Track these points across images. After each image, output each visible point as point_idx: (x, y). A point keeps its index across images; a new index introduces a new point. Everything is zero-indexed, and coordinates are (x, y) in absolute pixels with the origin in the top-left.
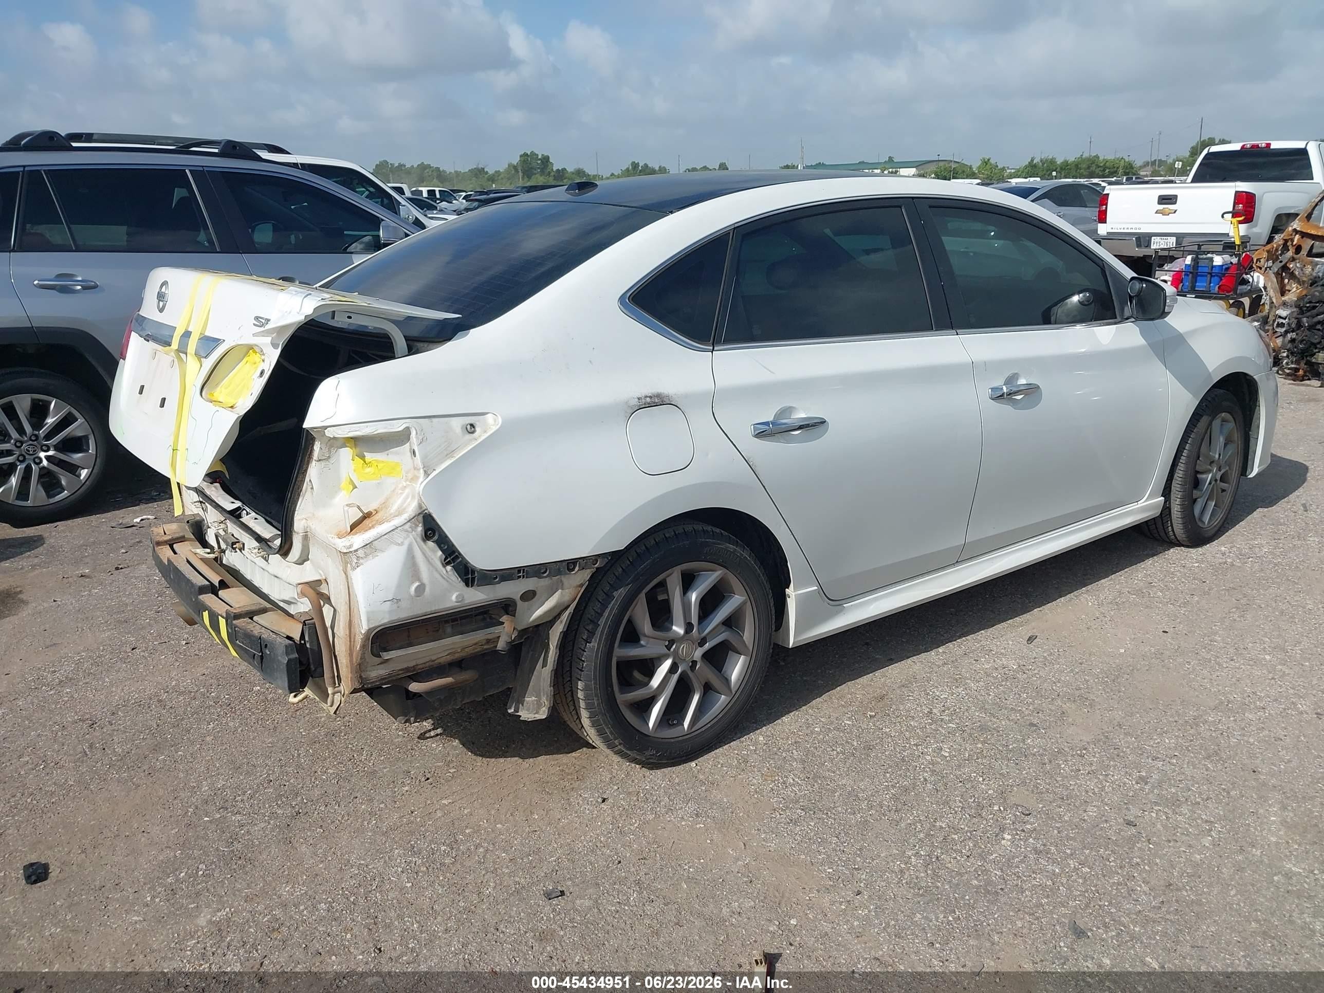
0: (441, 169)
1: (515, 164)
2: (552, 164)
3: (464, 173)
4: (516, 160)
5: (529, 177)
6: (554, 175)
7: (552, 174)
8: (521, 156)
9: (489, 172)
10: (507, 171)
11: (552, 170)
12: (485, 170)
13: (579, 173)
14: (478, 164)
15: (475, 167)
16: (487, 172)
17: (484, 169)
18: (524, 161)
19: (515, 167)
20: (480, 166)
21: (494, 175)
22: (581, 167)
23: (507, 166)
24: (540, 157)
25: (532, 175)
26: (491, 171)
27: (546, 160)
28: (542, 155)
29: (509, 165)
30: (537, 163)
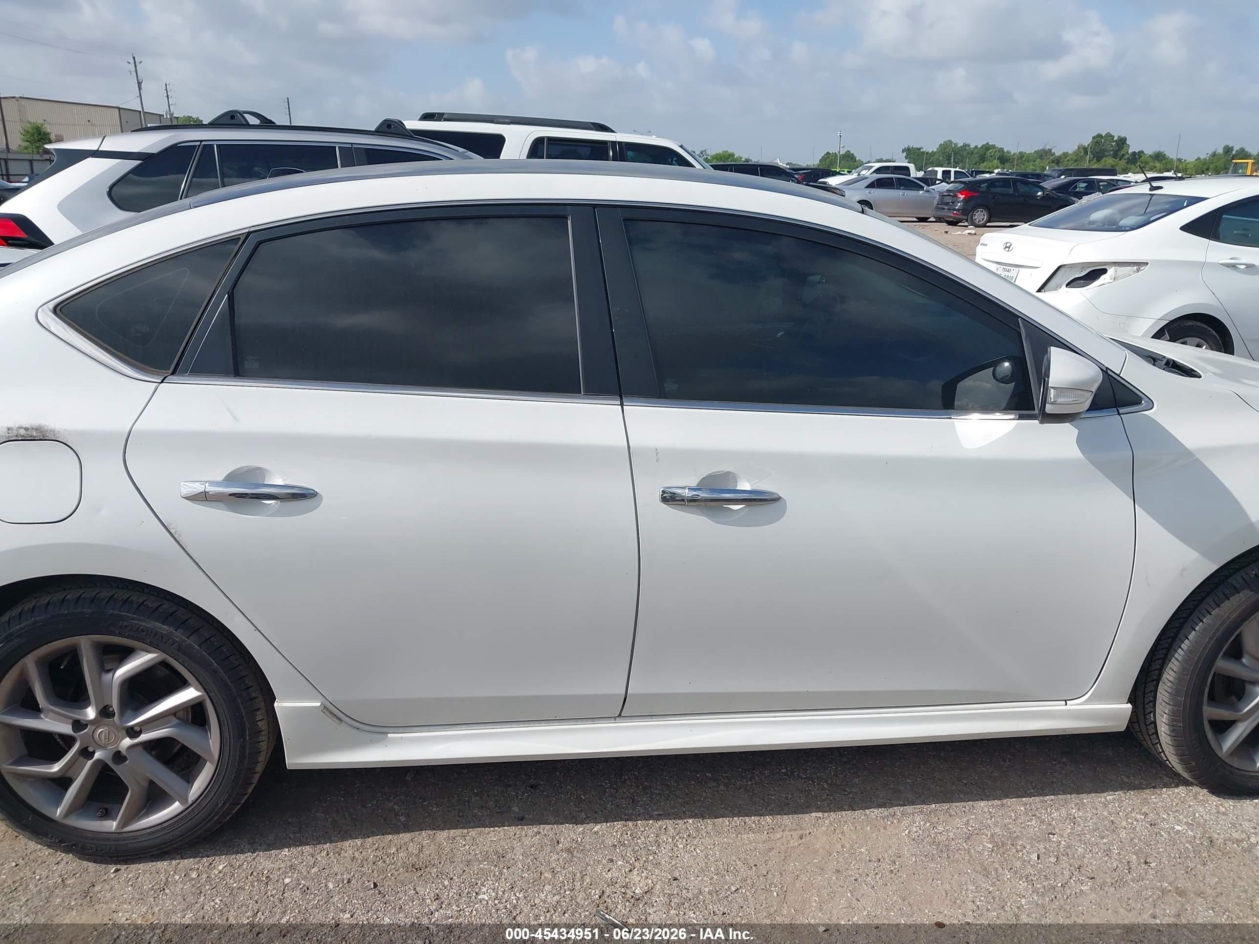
0: (1005, 150)
1: (1086, 145)
2: (1129, 146)
3: (1030, 154)
4: (1087, 141)
5: (1098, 160)
6: (1128, 158)
7: (1126, 157)
8: (1094, 138)
9: (1056, 153)
10: (1076, 153)
11: (1128, 152)
12: (1053, 151)
13: (1158, 157)
14: (1045, 145)
15: (1042, 148)
16: (1054, 153)
17: (1051, 150)
18: (1097, 142)
19: (1085, 150)
20: (1047, 148)
21: (1060, 157)
22: (1162, 150)
23: (1077, 148)
24: (1115, 139)
25: (1104, 157)
26: (1058, 153)
27: (1122, 142)
28: (1119, 136)
29: (1079, 147)
30: (1112, 145)
